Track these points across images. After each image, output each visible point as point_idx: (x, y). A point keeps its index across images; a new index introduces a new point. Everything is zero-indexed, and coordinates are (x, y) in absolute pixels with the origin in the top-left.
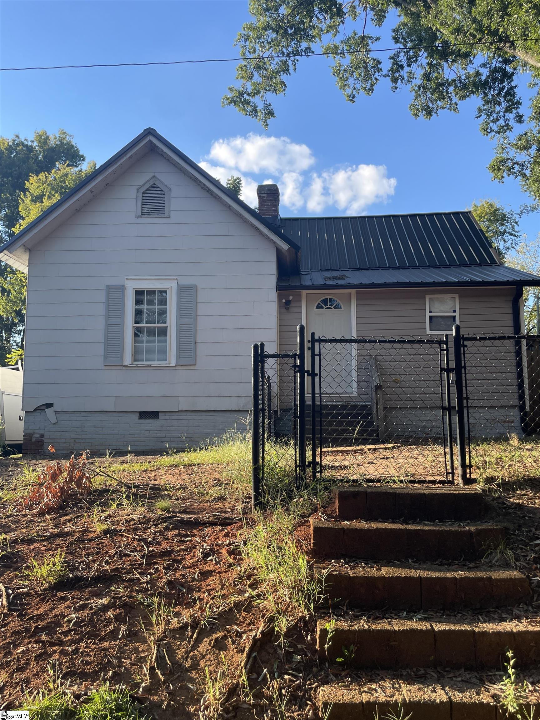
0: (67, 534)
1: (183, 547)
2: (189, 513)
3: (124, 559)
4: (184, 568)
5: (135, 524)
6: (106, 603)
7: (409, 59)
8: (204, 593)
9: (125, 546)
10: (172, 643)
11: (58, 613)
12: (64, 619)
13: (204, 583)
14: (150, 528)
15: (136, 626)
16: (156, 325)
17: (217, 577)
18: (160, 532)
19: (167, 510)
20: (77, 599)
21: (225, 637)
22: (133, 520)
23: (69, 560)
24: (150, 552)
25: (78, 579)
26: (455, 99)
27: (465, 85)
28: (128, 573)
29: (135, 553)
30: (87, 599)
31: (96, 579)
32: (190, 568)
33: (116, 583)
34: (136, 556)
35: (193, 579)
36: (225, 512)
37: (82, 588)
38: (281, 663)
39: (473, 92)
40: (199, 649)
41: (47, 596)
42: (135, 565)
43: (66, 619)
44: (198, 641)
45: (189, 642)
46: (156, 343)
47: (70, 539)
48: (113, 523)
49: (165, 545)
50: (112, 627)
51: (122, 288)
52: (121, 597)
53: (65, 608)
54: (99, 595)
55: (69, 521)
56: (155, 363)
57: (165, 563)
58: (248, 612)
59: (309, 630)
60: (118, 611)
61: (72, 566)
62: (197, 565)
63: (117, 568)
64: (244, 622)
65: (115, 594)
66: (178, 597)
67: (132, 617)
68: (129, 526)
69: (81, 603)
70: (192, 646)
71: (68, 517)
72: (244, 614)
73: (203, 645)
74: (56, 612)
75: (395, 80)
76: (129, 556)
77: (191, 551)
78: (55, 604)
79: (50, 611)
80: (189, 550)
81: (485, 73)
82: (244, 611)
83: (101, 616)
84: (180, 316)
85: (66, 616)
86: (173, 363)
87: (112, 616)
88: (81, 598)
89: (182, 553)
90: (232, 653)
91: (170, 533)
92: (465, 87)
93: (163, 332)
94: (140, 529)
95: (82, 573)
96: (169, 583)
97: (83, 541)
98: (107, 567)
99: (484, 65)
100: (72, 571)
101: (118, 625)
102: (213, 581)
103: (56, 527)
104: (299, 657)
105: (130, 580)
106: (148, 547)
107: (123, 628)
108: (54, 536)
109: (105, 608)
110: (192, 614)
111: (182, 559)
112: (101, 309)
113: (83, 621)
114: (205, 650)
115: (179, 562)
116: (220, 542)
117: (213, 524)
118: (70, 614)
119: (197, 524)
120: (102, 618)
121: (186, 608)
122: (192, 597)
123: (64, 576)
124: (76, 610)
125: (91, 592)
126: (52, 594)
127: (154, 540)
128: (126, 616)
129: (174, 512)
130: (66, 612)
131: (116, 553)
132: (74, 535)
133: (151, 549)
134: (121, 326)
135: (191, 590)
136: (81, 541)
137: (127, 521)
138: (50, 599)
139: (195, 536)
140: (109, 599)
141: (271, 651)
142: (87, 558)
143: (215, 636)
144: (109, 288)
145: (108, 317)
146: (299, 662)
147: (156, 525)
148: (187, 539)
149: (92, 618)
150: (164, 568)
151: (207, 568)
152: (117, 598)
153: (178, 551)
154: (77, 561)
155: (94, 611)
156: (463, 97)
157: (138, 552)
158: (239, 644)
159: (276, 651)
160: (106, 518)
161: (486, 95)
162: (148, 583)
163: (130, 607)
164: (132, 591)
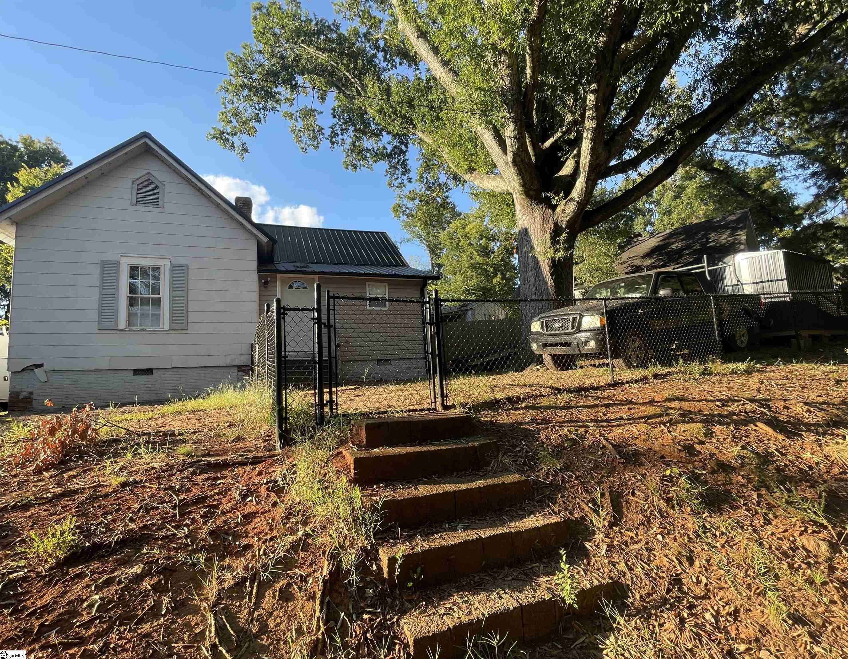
0: (75, 492)
1: (217, 491)
2: (213, 455)
3: (151, 513)
4: (223, 513)
5: (156, 472)
6: (139, 571)
7: (342, 130)
8: (253, 537)
9: (150, 497)
10: (231, 605)
11: (73, 598)
12: (82, 604)
13: (249, 527)
14: (174, 475)
15: (181, 593)
16: (150, 296)
17: (263, 518)
18: (187, 477)
19: (188, 454)
20: (100, 573)
21: (289, 585)
22: (154, 468)
23: (82, 523)
24: (180, 501)
25: (96, 547)
26: (371, 162)
27: (376, 153)
28: (159, 529)
29: (165, 505)
30: (113, 571)
31: (122, 543)
32: (230, 512)
33: (147, 544)
34: (167, 507)
35: (237, 524)
36: (249, 451)
37: (103, 556)
38: (356, 603)
39: (381, 159)
40: (263, 605)
41: (55, 577)
42: (167, 518)
43: (85, 604)
44: (260, 596)
45: (250, 599)
46: (150, 311)
47: (79, 498)
48: (130, 474)
49: (196, 491)
50: (151, 602)
51: (117, 264)
52: (157, 560)
53: (82, 589)
54: (127, 562)
55: (75, 477)
56: (149, 328)
57: (202, 511)
58: (307, 551)
59: (372, 559)
60: (155, 579)
61: (87, 531)
62: (236, 509)
63: (145, 526)
64: (304, 564)
65: (148, 558)
66: (225, 548)
67: (175, 583)
68: (150, 475)
69: (105, 577)
70: (255, 604)
71: (73, 473)
72: (302, 554)
73: (267, 599)
74: (70, 596)
75: (333, 143)
76: (157, 508)
77: (226, 493)
78: (67, 586)
79: (61, 597)
80: (224, 493)
81: (389, 148)
82: (302, 551)
83: (134, 590)
84: (173, 289)
85: (86, 600)
86: (167, 328)
87: (149, 587)
88: (104, 571)
89: (216, 497)
90: (301, 602)
91: (198, 477)
92: (377, 155)
93: (157, 302)
94: (164, 477)
95: (102, 538)
96: (212, 533)
97: (97, 498)
98: (133, 526)
99: (389, 143)
100: (87, 537)
101: (159, 598)
102: (259, 523)
103: (59, 485)
104: (371, 591)
105: (166, 537)
106: (178, 496)
107: (166, 599)
108: (58, 497)
109: (138, 578)
110: (246, 564)
111: (218, 504)
112: (96, 281)
113: (110, 601)
114: (270, 605)
115: (216, 507)
116: (256, 482)
117: (242, 464)
118: (90, 596)
119: (225, 465)
120: (136, 593)
121: (236, 559)
122: (240, 544)
123: (77, 546)
124: (99, 589)
125: (117, 560)
126: (62, 572)
127: (182, 487)
128: (166, 583)
129: (197, 456)
130: (85, 594)
131: (141, 508)
132: (84, 493)
133: (181, 497)
134: (115, 296)
135: (237, 536)
136: (94, 498)
137: (147, 470)
138: (59, 580)
139: (225, 477)
140: (142, 566)
141: (342, 590)
142: (105, 518)
143: (278, 586)
144: (104, 264)
145: (102, 287)
146: (372, 597)
147: (182, 471)
148: (219, 482)
149: (122, 595)
150: (202, 517)
151: (249, 510)
152: (152, 562)
153: (212, 496)
154: (92, 524)
155: (123, 585)
156: (375, 162)
157: (167, 502)
158: (306, 590)
159: (346, 589)
160: (121, 469)
161: (390, 162)
162: (186, 537)
163: (171, 570)
164: (169, 550)
